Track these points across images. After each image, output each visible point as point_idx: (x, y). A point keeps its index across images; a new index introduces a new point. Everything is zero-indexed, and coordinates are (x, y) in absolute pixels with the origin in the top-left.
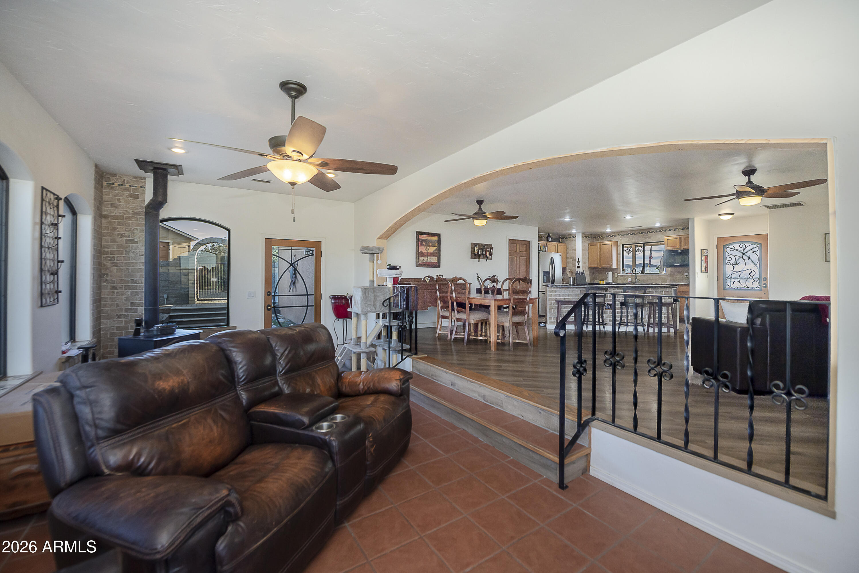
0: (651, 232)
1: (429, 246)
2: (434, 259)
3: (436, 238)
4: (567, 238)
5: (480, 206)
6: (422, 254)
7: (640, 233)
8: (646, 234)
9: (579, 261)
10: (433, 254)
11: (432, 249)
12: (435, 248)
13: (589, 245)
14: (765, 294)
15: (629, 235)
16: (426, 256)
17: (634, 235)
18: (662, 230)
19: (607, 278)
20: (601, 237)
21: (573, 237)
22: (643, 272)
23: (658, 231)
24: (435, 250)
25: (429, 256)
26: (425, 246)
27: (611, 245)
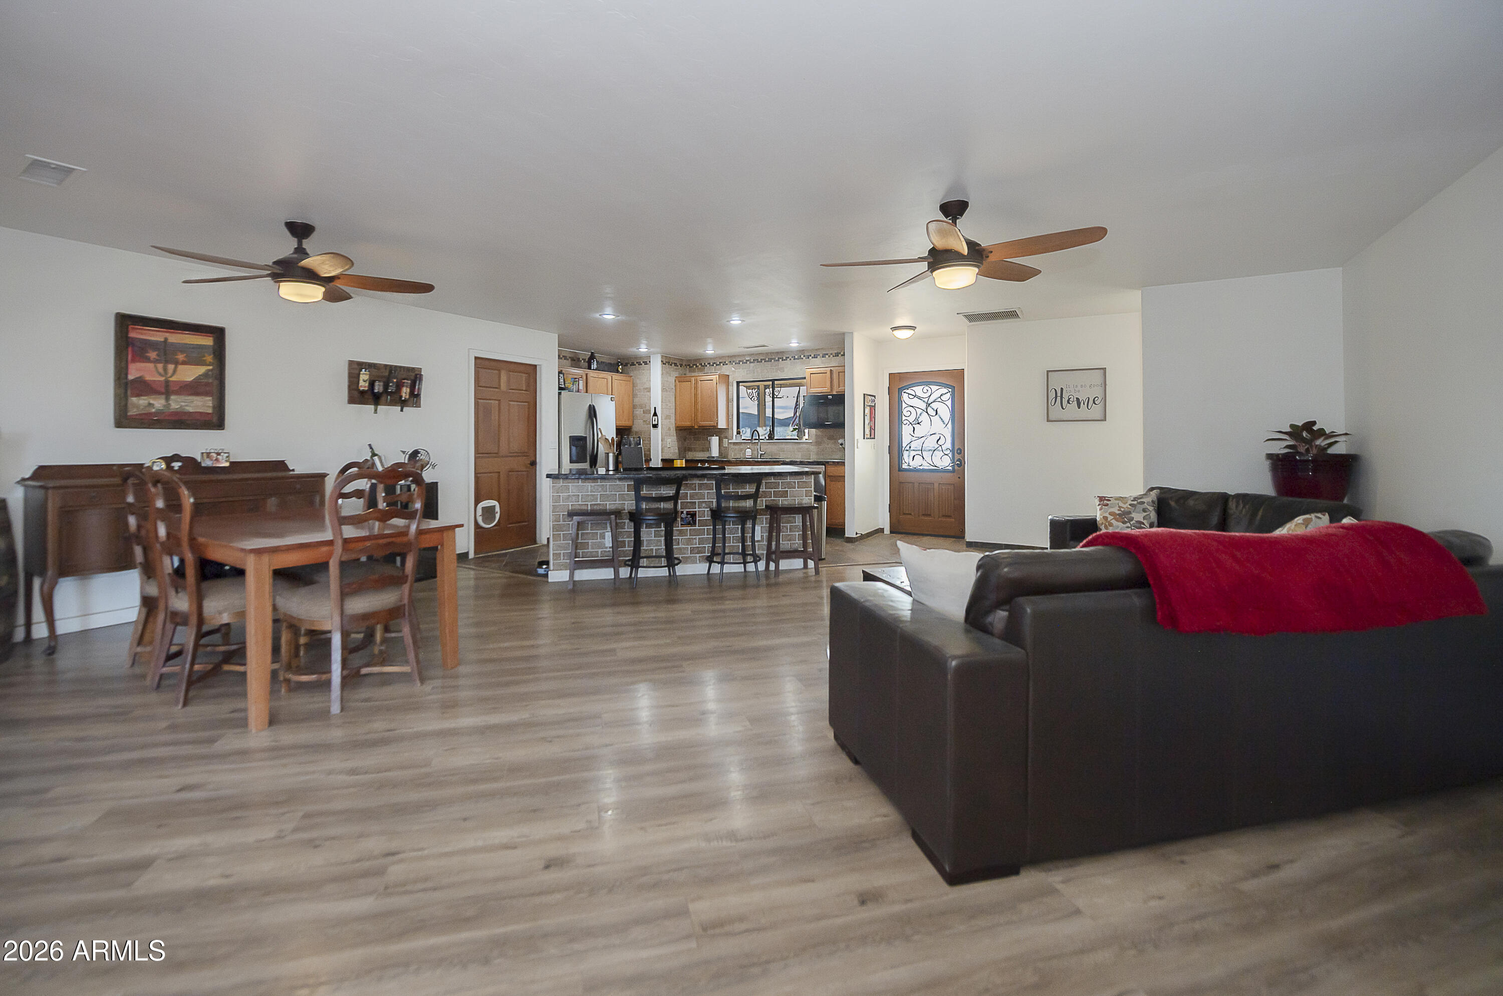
0: (784, 358)
1: (177, 363)
2: (202, 404)
3: (208, 341)
4: (633, 364)
5: (300, 243)
6: (143, 387)
7: (767, 359)
8: (776, 363)
9: (655, 414)
10: (193, 388)
11: (189, 373)
12: (201, 370)
13: (677, 382)
14: (959, 478)
15: (748, 362)
16: (162, 393)
17: (756, 363)
18: (802, 356)
19: (708, 449)
20: (700, 366)
21: (646, 363)
22: (771, 436)
23: (796, 357)
24: (206, 375)
25: (177, 393)
26: (156, 361)
27: (715, 381)
